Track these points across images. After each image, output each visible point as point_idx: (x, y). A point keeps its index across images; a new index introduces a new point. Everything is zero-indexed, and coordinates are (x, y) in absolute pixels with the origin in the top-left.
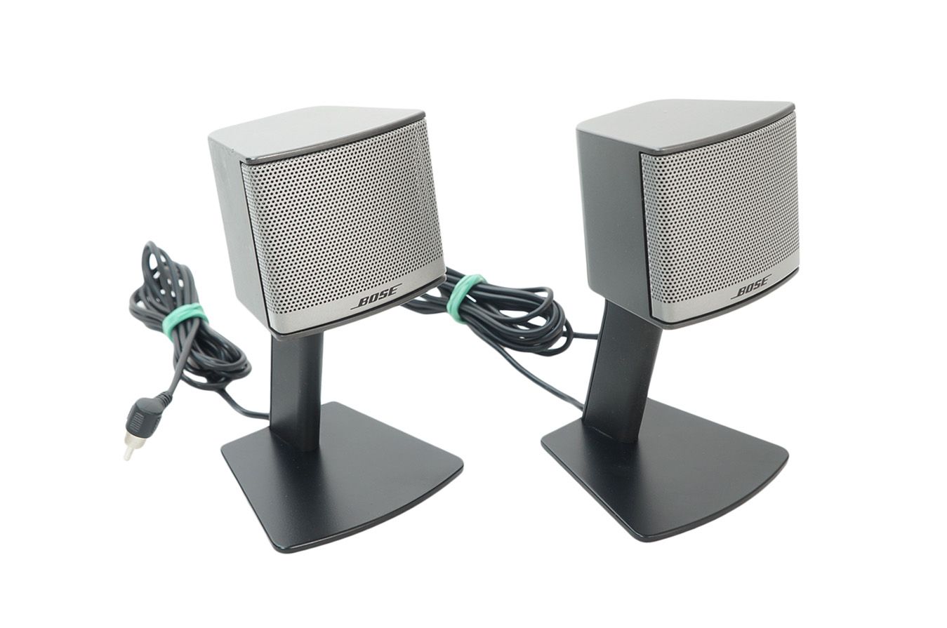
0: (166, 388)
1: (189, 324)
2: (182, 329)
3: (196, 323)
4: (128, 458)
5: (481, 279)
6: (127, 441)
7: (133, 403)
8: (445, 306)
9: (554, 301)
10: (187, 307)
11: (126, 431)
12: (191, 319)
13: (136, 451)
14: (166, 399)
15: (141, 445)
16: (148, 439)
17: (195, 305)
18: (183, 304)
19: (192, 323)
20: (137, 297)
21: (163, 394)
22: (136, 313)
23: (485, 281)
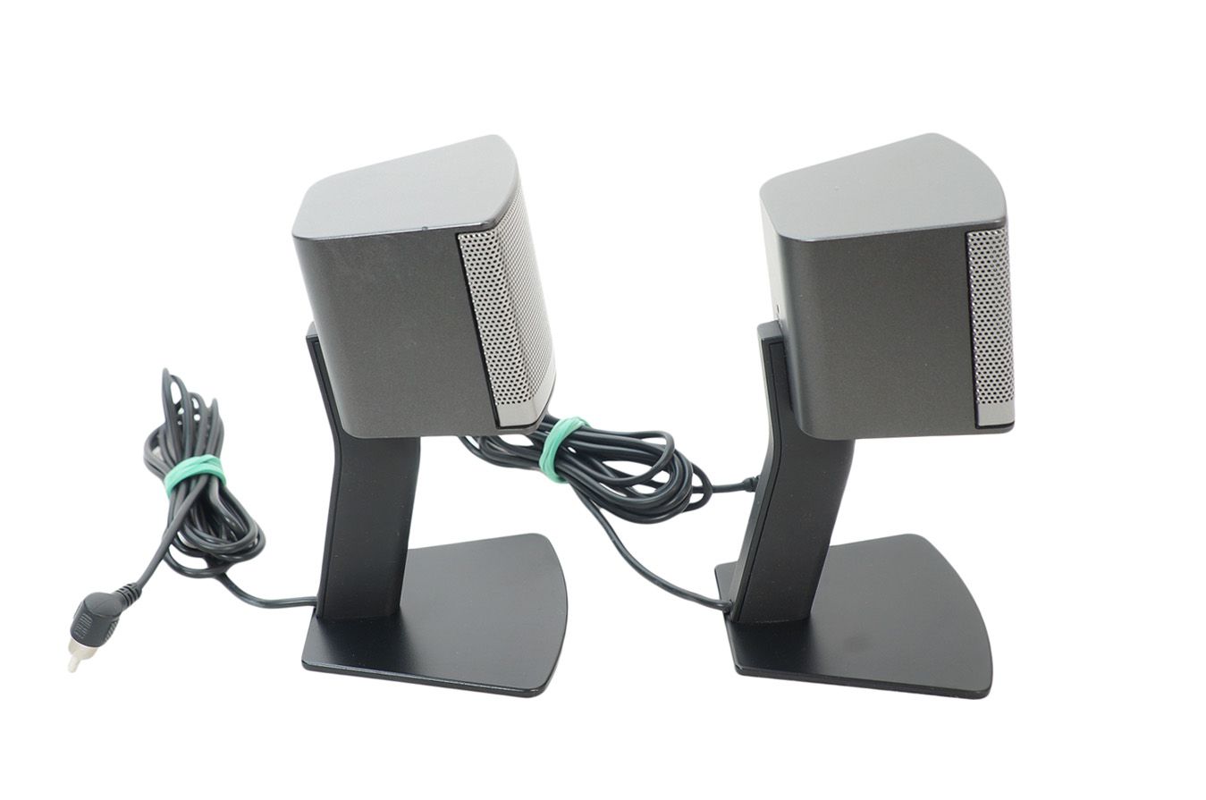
0: (134, 578)
1: (194, 482)
2: (183, 489)
4: (74, 670)
5: (580, 423)
6: (71, 649)
7: (82, 600)
8: (537, 463)
9: (676, 452)
10: (195, 459)
11: (70, 637)
12: (197, 476)
13: (84, 663)
14: (131, 594)
15: (90, 655)
16: (100, 648)
19: (197, 481)
20: (154, 441)
21: (128, 587)
23: (587, 425)
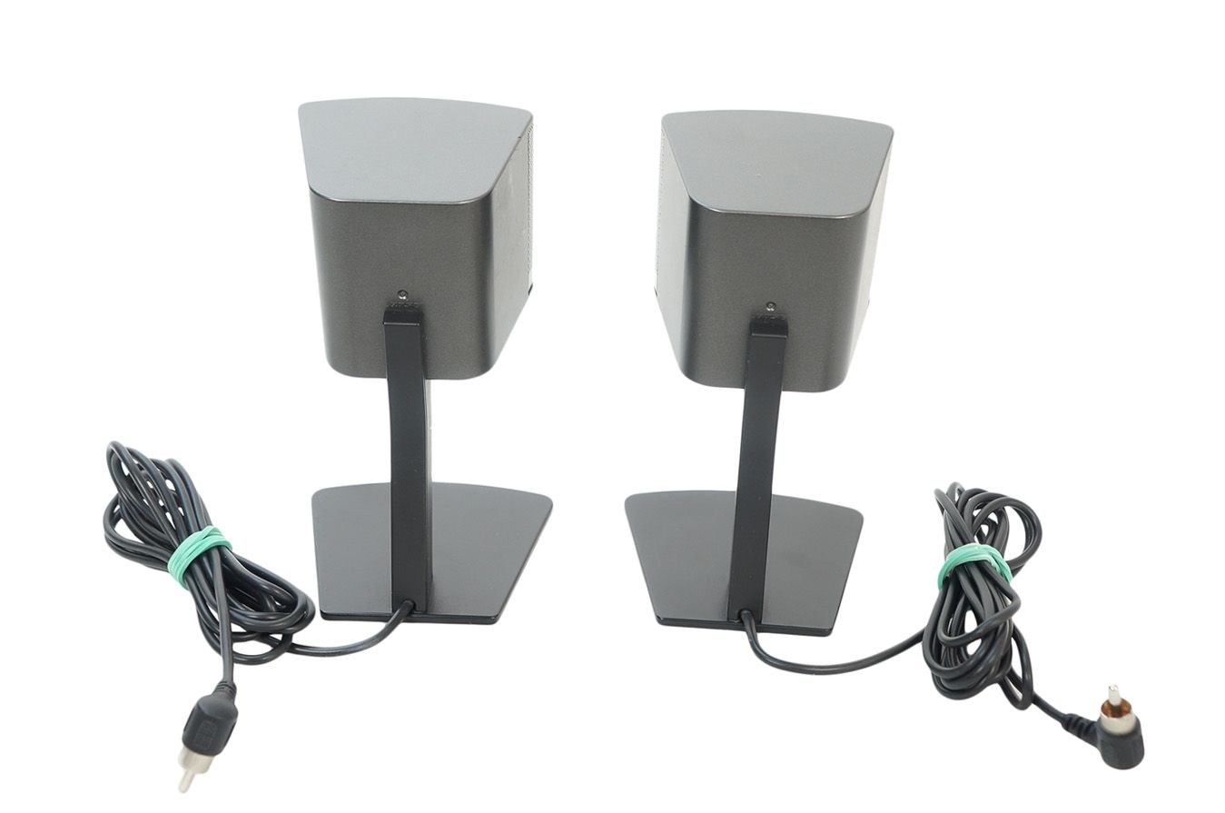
1: (206, 560)
2: (198, 571)
3: (216, 556)
10: (196, 536)
12: (207, 553)
15: (205, 769)
17: (207, 530)
18: (189, 533)
19: (210, 558)
20: (112, 518)
22: (120, 546)
